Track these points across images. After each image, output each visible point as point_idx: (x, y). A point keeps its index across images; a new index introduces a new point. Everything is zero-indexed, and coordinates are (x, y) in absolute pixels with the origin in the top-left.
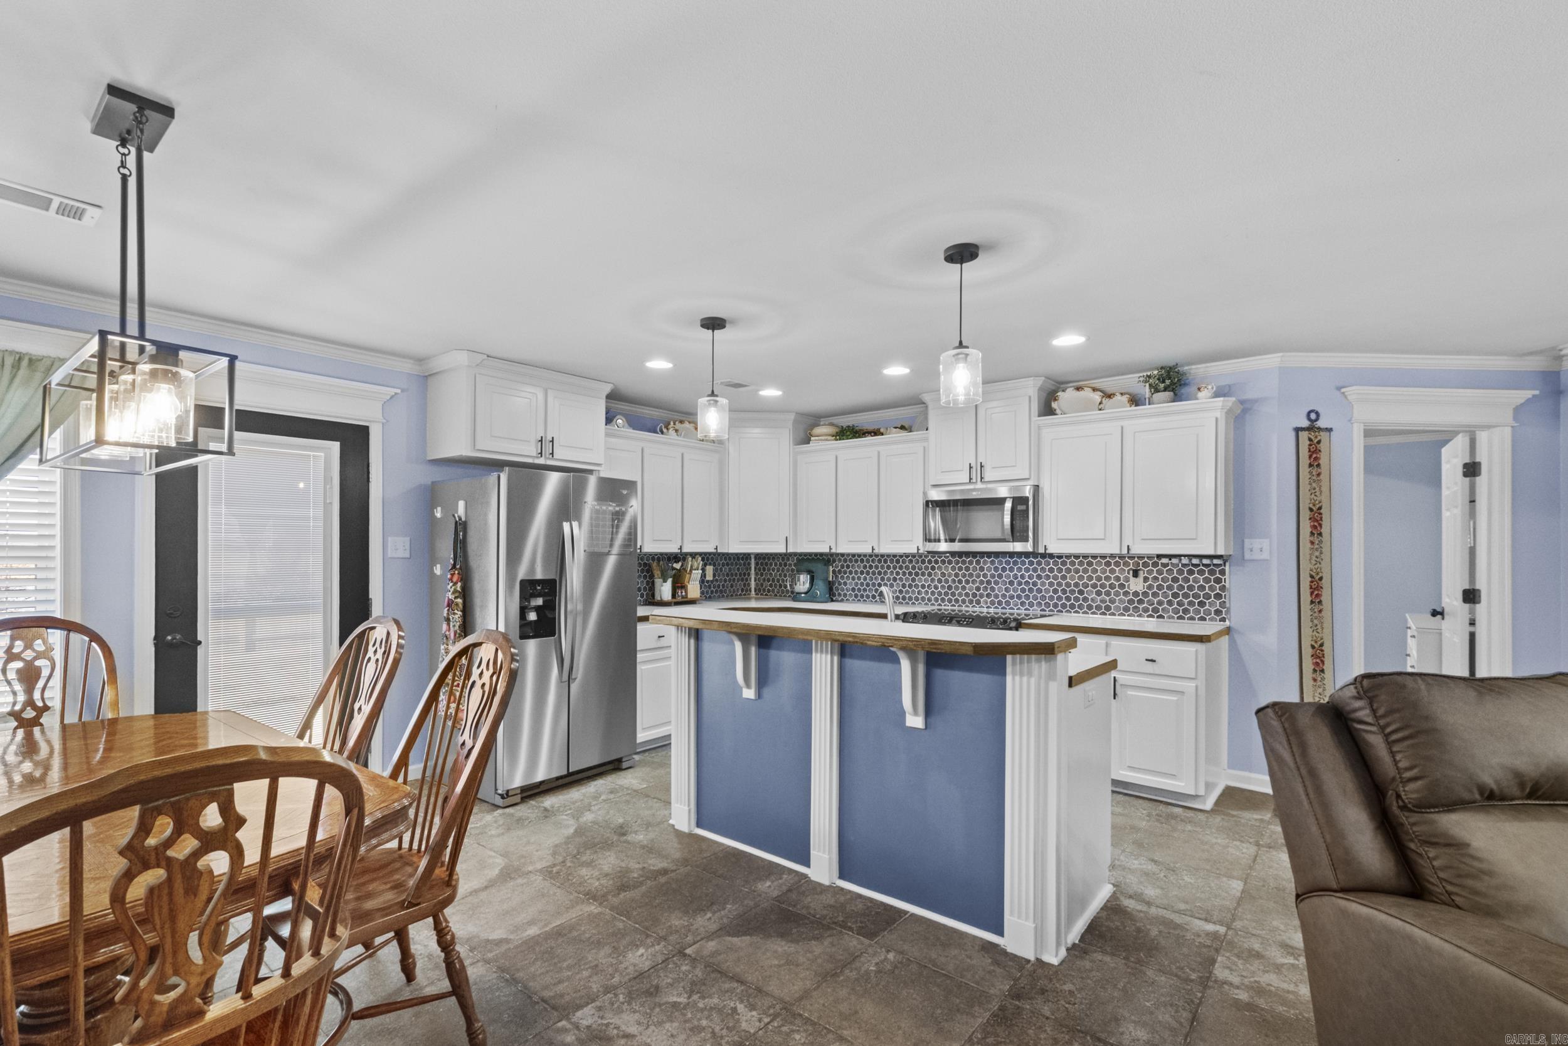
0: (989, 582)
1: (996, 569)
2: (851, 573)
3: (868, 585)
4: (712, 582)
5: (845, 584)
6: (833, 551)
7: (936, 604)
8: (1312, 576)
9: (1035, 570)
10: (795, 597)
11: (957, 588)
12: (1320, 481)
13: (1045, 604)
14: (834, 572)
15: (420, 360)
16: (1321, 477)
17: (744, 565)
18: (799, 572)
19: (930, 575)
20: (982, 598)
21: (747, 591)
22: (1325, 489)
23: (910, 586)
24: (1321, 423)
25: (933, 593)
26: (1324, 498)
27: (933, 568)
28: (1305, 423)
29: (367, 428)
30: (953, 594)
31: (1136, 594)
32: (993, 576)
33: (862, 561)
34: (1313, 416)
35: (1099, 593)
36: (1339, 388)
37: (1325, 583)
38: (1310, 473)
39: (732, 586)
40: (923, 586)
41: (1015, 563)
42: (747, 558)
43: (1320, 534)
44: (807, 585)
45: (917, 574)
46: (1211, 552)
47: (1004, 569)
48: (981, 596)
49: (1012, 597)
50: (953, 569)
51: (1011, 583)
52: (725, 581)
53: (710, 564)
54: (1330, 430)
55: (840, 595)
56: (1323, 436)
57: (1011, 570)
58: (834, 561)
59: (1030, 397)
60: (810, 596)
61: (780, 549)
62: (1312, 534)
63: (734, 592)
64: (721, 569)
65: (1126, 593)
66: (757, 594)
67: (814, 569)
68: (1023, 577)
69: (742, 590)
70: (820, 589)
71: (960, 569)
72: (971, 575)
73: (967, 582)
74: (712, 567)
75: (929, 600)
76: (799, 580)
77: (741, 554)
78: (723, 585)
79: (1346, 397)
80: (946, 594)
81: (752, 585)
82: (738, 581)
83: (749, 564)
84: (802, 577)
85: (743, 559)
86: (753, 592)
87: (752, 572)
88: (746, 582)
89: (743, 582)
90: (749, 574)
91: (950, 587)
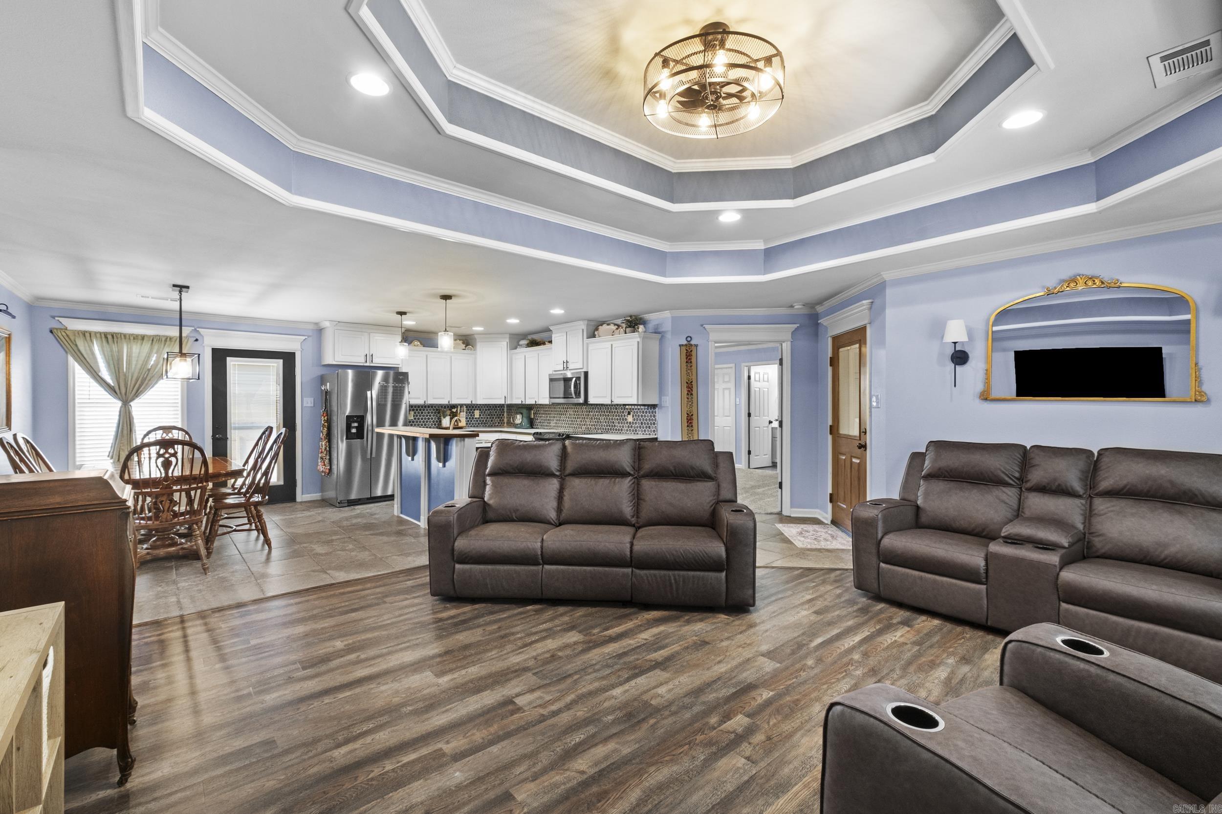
4: (479, 418)
6: (524, 403)
8: (687, 414)
10: (516, 426)
12: (692, 369)
14: (533, 413)
15: (316, 324)
16: (693, 367)
17: (500, 410)
18: (517, 413)
21: (502, 423)
22: (694, 373)
24: (693, 342)
26: (694, 377)
27: (567, 411)
28: (685, 342)
29: (294, 353)
31: (630, 422)
34: (689, 338)
35: (619, 423)
36: (702, 325)
37: (695, 417)
38: (687, 366)
39: (492, 421)
41: (593, 408)
42: (501, 407)
43: (692, 394)
44: (521, 420)
46: (636, 403)
51: (592, 418)
52: (487, 418)
53: (477, 410)
54: (696, 346)
55: (535, 425)
56: (694, 349)
59: (583, 330)
60: (520, 426)
61: (502, 402)
62: (688, 394)
63: (493, 423)
64: (485, 412)
65: (627, 422)
66: (507, 425)
67: (524, 412)
69: (499, 423)
70: (526, 422)
71: (575, 412)
73: (578, 418)
74: (478, 411)
76: (516, 417)
77: (497, 404)
78: (486, 421)
79: (705, 329)
81: (505, 420)
82: (496, 418)
83: (503, 410)
84: (518, 416)
85: (499, 407)
86: (505, 424)
87: (505, 414)
88: (502, 418)
89: (499, 418)
90: (503, 415)
91: (572, 421)
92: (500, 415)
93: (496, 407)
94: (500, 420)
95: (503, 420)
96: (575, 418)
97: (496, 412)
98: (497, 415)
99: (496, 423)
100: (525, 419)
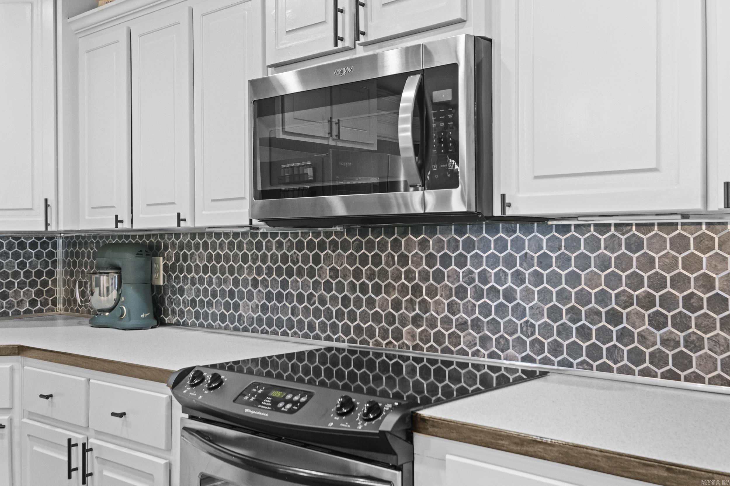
0: (417, 290)
1: (431, 259)
2: (189, 271)
3: (214, 295)
5: (181, 291)
6: (126, 225)
7: (323, 336)
9: (510, 262)
11: (358, 303)
13: (532, 343)
14: (165, 266)
18: (100, 269)
19: (311, 273)
20: (404, 325)
21: (45, 303)
23: (279, 296)
25: (317, 313)
27: (317, 260)
30: (352, 316)
32: (425, 277)
33: (205, 246)
40: (300, 298)
44: (114, 294)
45: (290, 273)
47: (446, 261)
48: (404, 322)
49: (462, 325)
50: (351, 260)
51: (461, 292)
55: (174, 312)
57: (461, 262)
58: (166, 248)
66: (66, 310)
67: (119, 263)
68: (484, 277)
69: (33, 303)
70: (130, 302)
71: (364, 260)
72: (383, 274)
73: (377, 290)
75: (312, 328)
76: (98, 285)
80: (340, 315)
81: (60, 292)
82: (22, 285)
83: (51, 255)
84: (103, 279)
85: (33, 246)
86: (60, 306)
87: (60, 269)
88: (45, 284)
89: (33, 284)
90: (51, 274)
91: (346, 301)
92: (39, 274)
93: (22, 245)
94: (39, 293)
95: (51, 292)
96: (364, 289)
97: (22, 265)
98: (28, 274)
99: (20, 303)
100: (130, 291)
